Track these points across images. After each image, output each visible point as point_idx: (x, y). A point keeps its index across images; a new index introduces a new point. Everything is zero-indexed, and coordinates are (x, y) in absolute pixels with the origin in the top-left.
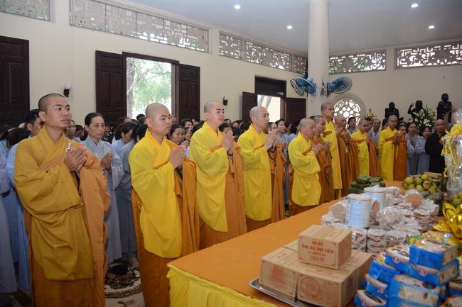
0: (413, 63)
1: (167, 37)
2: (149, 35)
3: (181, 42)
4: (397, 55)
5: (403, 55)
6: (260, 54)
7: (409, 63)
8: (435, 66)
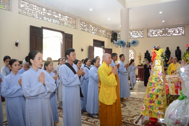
0: (154, 35)
1: (60, 21)
2: (52, 20)
3: (65, 24)
4: (148, 32)
5: (150, 32)
6: (95, 30)
7: (153, 35)
8: (163, 36)
